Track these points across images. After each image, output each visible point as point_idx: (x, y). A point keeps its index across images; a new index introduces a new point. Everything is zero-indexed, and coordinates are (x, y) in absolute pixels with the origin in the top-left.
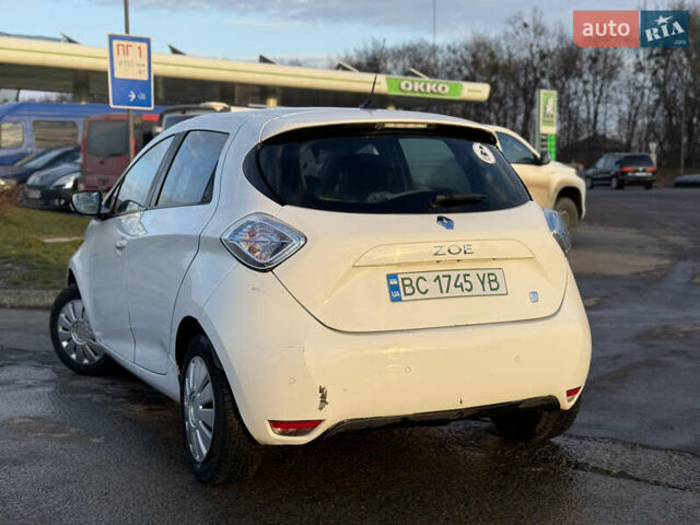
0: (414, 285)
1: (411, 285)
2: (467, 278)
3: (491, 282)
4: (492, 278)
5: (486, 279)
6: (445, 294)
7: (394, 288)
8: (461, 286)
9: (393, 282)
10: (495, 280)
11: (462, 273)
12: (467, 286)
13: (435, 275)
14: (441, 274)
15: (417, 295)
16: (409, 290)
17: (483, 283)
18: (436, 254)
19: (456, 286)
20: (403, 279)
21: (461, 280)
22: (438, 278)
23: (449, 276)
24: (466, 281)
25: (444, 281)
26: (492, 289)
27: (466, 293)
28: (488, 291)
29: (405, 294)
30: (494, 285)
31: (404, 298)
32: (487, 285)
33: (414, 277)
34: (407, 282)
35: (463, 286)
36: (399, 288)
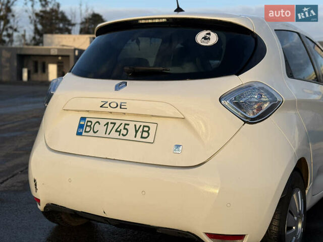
0: (92, 126)
1: (90, 126)
2: (126, 127)
3: (144, 131)
4: (146, 129)
5: (141, 130)
6: (107, 135)
7: (81, 126)
8: (120, 132)
9: (82, 123)
10: (147, 132)
11: (124, 122)
12: (124, 132)
13: (105, 121)
14: (110, 121)
15: (91, 133)
16: (88, 129)
17: (137, 132)
18: (101, 107)
19: (116, 131)
20: (88, 121)
21: (122, 127)
22: (107, 124)
23: (115, 124)
24: (125, 129)
25: (110, 126)
26: (142, 137)
27: (121, 137)
28: (138, 138)
29: (85, 132)
30: (145, 134)
31: (84, 134)
32: (139, 134)
33: (94, 121)
34: (89, 124)
35: (121, 132)
36: (83, 127)
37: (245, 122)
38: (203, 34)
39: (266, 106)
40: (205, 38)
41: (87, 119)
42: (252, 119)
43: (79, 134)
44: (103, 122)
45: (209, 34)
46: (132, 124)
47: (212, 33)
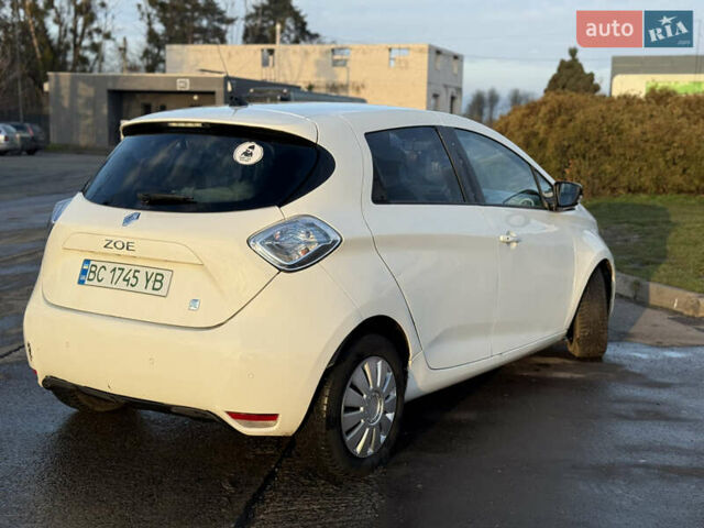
0: (97, 272)
1: (94, 272)
2: (136, 274)
3: (157, 281)
4: (159, 278)
5: (153, 279)
6: (113, 285)
7: (84, 272)
8: (128, 281)
9: (85, 267)
10: (160, 281)
11: (134, 268)
12: (133, 281)
13: (112, 266)
14: (118, 266)
15: (95, 282)
16: (92, 276)
17: (148, 281)
18: (105, 247)
19: (124, 280)
20: (92, 266)
21: (131, 275)
22: (114, 270)
23: (123, 269)
24: (134, 277)
25: (118, 272)
26: (154, 289)
27: (130, 288)
28: (149, 290)
29: (88, 279)
30: (158, 285)
31: (87, 282)
32: (151, 283)
33: (99, 265)
34: (93, 269)
35: (130, 281)
36: (86, 274)
37: (280, 270)
38: (244, 147)
39: (313, 248)
40: (246, 154)
41: (92, 263)
42: (290, 266)
43: (81, 282)
44: (110, 267)
45: (252, 147)
46: (143, 271)
47: (256, 146)
